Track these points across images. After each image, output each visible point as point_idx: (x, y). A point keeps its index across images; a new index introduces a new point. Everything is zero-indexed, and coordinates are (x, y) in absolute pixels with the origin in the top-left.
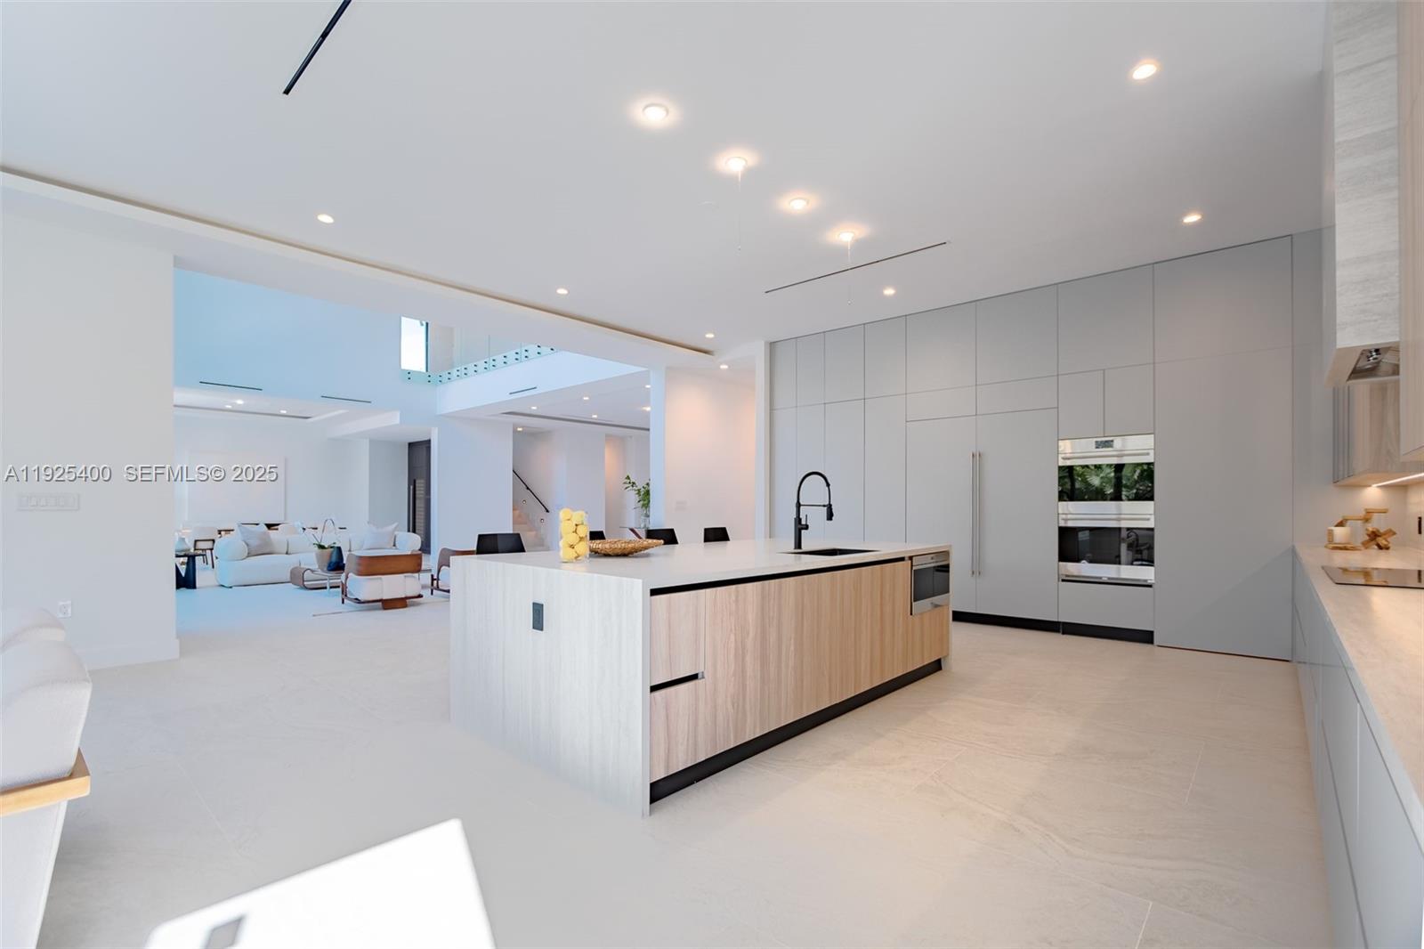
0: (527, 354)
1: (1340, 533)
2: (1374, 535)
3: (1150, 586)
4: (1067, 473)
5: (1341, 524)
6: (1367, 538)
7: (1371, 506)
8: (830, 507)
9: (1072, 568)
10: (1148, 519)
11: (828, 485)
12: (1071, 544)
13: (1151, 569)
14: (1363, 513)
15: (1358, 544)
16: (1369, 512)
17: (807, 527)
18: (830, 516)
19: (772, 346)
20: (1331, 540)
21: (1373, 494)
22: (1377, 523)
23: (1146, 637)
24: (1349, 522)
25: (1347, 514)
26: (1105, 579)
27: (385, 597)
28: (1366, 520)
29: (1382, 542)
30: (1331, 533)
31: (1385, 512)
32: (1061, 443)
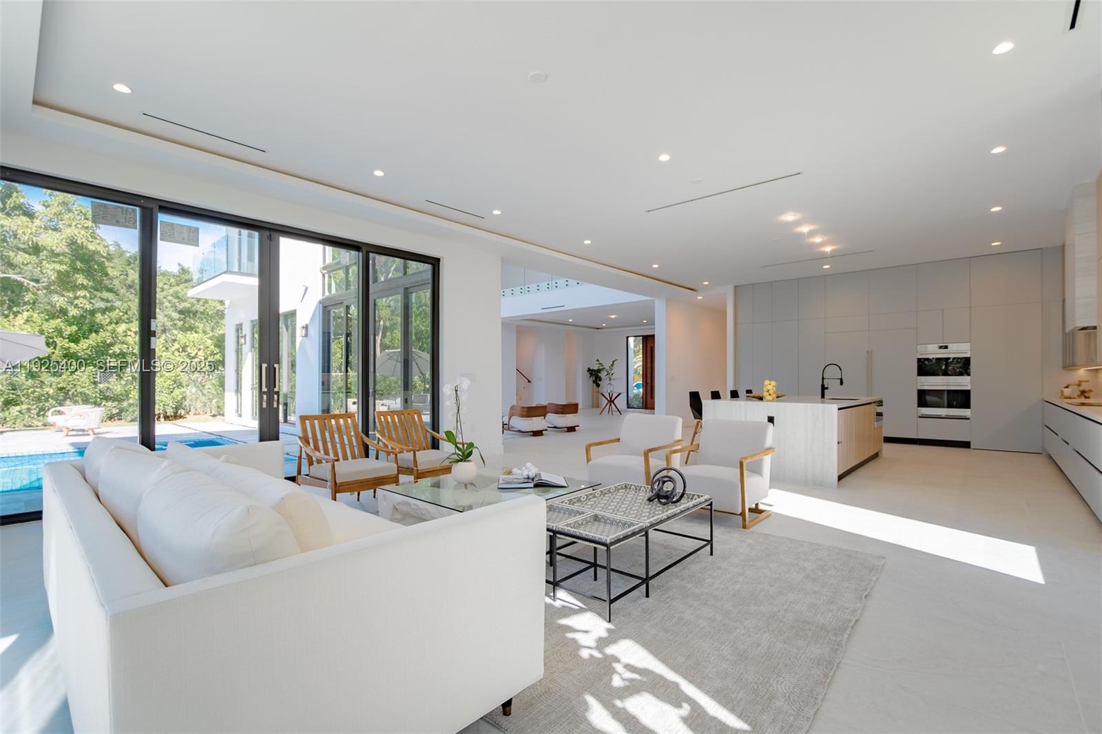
0: (556, 285)
1: (1067, 392)
2: (1083, 392)
3: (968, 419)
4: (921, 362)
5: (1067, 387)
6: (1080, 393)
7: (1081, 379)
8: (841, 380)
9: (925, 411)
10: (967, 385)
11: (841, 369)
12: (924, 398)
13: (969, 410)
14: (1077, 382)
15: (1075, 396)
16: (1080, 382)
17: (827, 388)
18: (842, 383)
19: (736, 287)
20: (1062, 395)
21: (1082, 373)
22: (1084, 387)
23: (966, 445)
24: (1070, 387)
25: (1069, 383)
26: (943, 416)
27: (535, 430)
28: (1079, 385)
29: (1087, 395)
30: (1062, 391)
31: (1087, 381)
32: (918, 346)
